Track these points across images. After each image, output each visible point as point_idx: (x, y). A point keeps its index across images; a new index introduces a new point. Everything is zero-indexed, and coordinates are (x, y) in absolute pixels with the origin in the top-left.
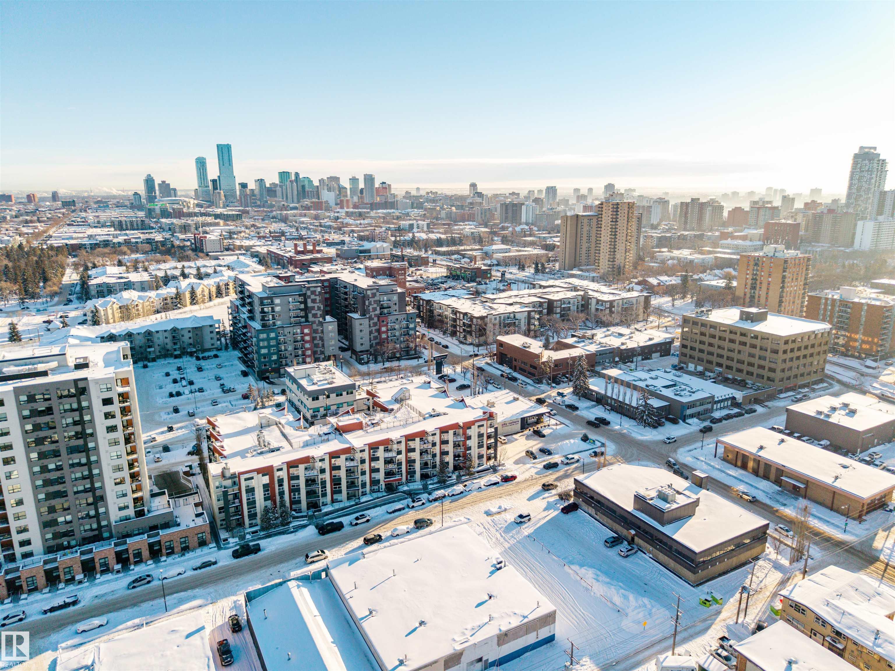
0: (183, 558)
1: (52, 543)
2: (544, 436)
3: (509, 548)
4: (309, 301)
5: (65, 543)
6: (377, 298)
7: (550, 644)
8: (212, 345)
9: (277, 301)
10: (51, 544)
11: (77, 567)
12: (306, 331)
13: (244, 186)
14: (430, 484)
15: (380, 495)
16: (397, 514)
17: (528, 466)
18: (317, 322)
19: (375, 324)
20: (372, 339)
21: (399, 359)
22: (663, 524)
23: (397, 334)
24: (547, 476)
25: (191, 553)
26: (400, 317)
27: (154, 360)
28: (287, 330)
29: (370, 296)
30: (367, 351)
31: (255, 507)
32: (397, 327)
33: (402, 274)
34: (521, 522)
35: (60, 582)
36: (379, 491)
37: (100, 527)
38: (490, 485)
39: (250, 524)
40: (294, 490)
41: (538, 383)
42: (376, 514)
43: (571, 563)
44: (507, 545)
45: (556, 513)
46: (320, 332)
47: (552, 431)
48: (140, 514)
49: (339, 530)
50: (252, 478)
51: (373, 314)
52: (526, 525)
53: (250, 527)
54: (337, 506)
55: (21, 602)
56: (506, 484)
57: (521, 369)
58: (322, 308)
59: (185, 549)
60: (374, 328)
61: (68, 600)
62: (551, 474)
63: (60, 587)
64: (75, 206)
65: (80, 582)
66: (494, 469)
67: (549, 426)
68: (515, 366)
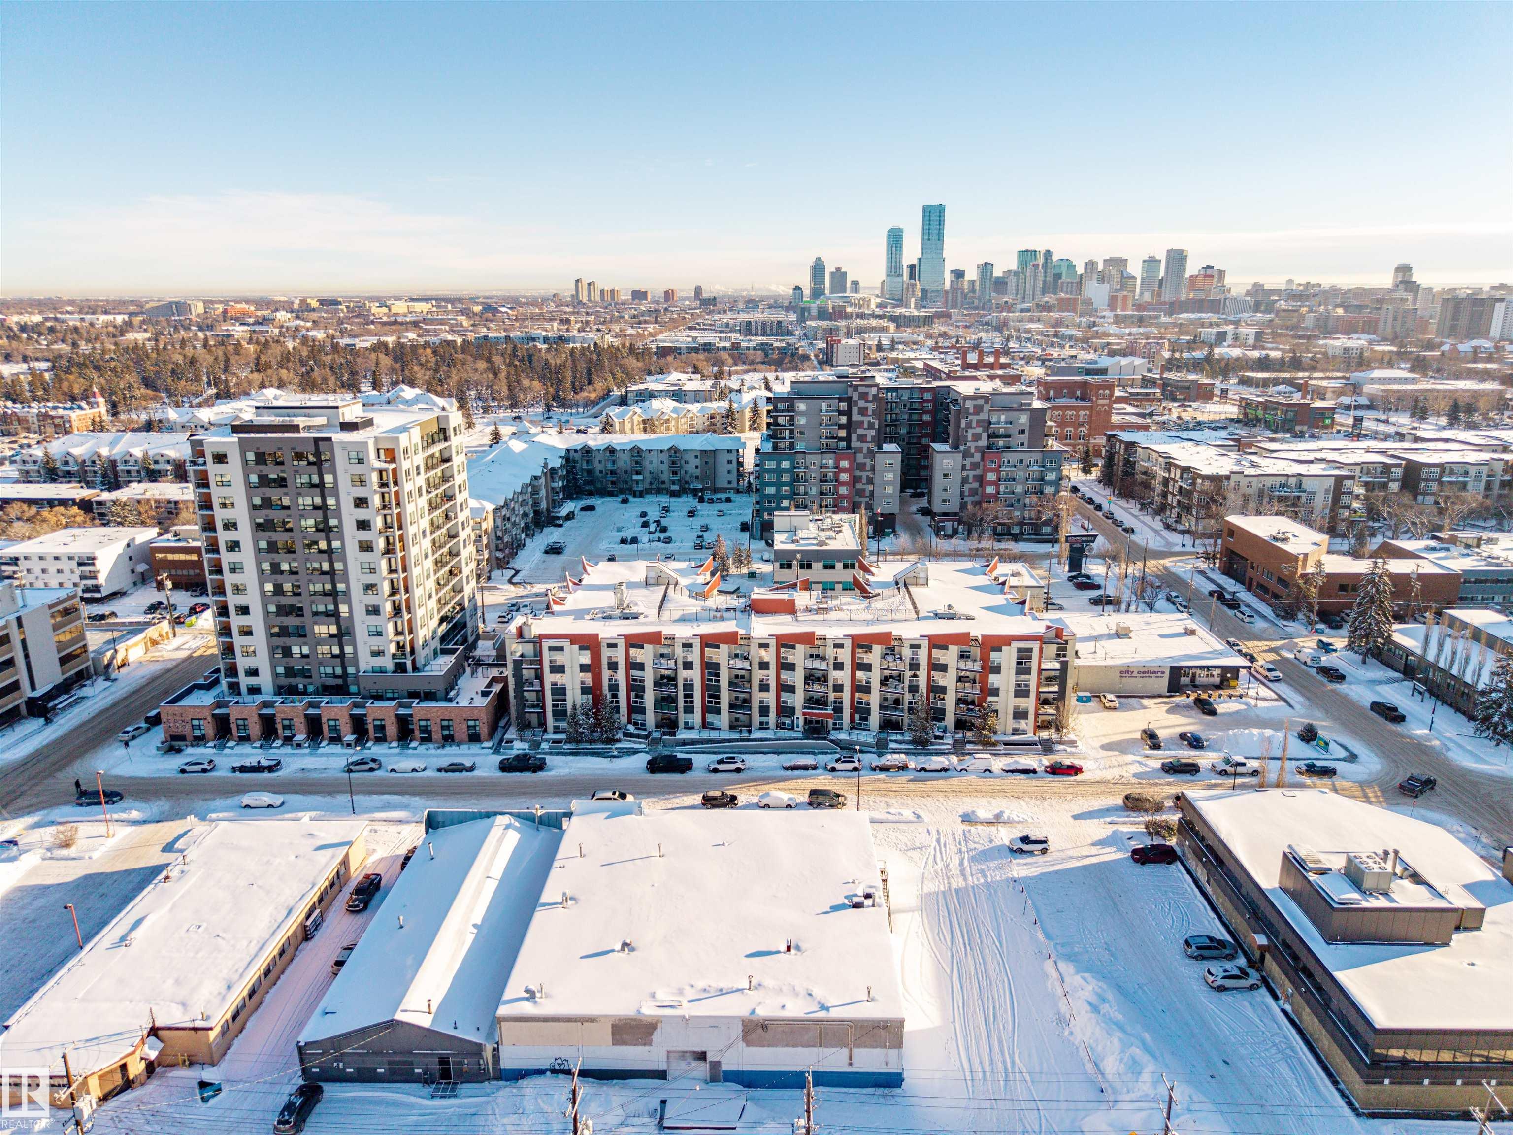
0: (439, 751)
1: (284, 681)
2: (1213, 713)
3: (957, 891)
4: (855, 410)
5: (301, 686)
6: (984, 416)
7: (886, 1091)
8: (730, 482)
9: (801, 406)
10: (282, 684)
11: (300, 724)
12: (845, 464)
13: (959, 274)
14: (896, 741)
15: (789, 734)
16: (796, 773)
17: (1130, 758)
18: (865, 451)
19: (975, 466)
20: (966, 493)
21: (1016, 538)
22: (1330, 939)
23: (1019, 489)
24: (1157, 784)
25: (454, 748)
26: (1028, 458)
27: (641, 495)
28: (810, 458)
29: (971, 411)
30: (956, 514)
31: (565, 700)
32: (1020, 475)
33: (1104, 397)
34: (1022, 851)
35: (277, 738)
36: (793, 729)
37: (345, 675)
38: (1012, 771)
39: (555, 727)
40: (636, 688)
41: (1284, 618)
42: (762, 765)
43: (1070, 957)
44: (958, 883)
45: (1120, 855)
46: (868, 468)
47: (1243, 707)
48: (400, 668)
49: (682, 772)
50: (561, 649)
51: (972, 445)
52: (1030, 860)
53: (555, 732)
54: (706, 734)
55: (227, 751)
56: (1050, 778)
57: (1261, 586)
58: (876, 426)
59: (449, 739)
60: (971, 474)
61: (264, 763)
62: (1169, 784)
63: (274, 745)
64: (715, 305)
65: (299, 746)
66: (1047, 747)
67: (1241, 696)
68: (1251, 580)
